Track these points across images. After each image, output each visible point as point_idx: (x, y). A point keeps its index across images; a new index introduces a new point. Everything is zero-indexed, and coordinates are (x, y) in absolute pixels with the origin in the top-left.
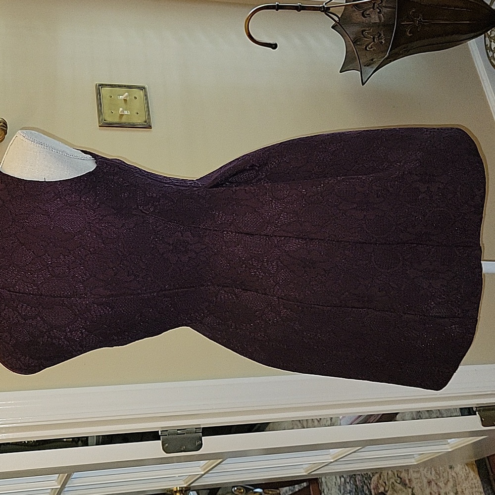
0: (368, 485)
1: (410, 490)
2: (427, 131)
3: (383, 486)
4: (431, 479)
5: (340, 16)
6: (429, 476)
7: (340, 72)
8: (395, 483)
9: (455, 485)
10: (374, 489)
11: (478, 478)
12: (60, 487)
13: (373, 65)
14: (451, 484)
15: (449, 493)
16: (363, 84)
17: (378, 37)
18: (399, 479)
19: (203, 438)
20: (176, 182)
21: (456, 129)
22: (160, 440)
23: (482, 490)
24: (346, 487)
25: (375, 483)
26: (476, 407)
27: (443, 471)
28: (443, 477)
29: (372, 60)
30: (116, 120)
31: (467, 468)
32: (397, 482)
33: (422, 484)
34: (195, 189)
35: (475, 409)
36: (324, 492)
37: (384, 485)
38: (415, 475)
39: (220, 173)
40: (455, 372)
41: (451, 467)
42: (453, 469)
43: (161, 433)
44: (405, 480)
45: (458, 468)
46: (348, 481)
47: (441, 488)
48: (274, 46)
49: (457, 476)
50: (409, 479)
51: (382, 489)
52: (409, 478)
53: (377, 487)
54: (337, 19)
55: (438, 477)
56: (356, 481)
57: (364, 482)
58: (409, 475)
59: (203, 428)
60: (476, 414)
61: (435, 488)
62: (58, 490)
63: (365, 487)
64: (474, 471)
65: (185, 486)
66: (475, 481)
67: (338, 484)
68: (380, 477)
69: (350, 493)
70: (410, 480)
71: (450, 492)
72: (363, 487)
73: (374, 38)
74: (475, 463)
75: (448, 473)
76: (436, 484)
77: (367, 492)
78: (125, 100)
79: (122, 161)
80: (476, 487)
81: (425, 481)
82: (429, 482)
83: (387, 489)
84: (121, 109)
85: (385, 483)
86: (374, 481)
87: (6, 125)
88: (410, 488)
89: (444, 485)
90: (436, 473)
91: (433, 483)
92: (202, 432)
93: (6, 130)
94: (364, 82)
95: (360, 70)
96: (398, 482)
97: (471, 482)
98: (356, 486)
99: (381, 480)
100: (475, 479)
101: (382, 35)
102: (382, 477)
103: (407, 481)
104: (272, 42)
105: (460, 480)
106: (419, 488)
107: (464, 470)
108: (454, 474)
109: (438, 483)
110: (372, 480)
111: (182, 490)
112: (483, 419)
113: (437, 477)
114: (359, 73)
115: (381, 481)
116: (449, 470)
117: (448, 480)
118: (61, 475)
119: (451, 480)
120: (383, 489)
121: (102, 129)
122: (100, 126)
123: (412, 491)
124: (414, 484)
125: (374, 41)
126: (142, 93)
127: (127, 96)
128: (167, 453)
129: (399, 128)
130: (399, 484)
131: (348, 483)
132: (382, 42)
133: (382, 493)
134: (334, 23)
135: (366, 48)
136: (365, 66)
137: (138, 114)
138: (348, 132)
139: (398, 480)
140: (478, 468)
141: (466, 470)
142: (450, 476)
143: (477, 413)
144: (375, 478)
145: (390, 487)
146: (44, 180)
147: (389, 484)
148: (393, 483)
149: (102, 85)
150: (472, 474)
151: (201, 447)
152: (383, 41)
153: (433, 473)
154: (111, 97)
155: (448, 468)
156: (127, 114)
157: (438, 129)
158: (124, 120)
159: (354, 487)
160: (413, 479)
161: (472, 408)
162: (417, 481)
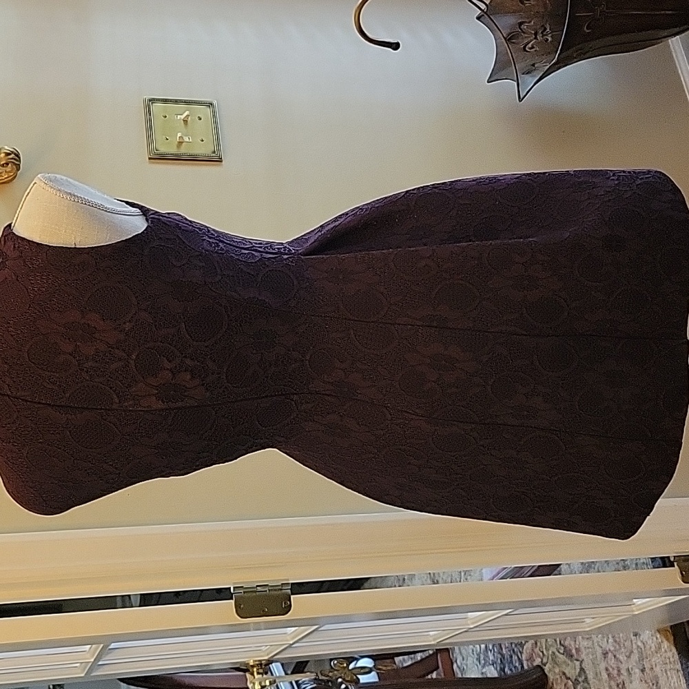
0: (519, 654)
1: (578, 663)
2: (614, 175)
3: (539, 656)
4: (608, 649)
5: (488, 3)
6: (604, 645)
7: (488, 82)
8: (557, 653)
9: (641, 659)
10: (527, 660)
11: (674, 650)
12: (92, 660)
13: (534, 73)
14: (635, 657)
15: (632, 669)
16: (520, 100)
17: (542, 33)
18: (562, 648)
19: (292, 597)
20: (259, 247)
21: (656, 172)
22: (232, 599)
23: (679, 666)
24: (488, 657)
25: (528, 652)
26: (674, 557)
27: (625, 639)
28: (625, 648)
29: (533, 65)
30: (173, 150)
31: (658, 636)
32: (559, 652)
33: (595, 656)
34: (285, 257)
35: (672, 559)
36: (456, 661)
37: (541, 654)
38: (585, 643)
39: (320, 234)
40: (648, 515)
41: (636, 635)
42: (639, 637)
43: (234, 590)
44: (570, 650)
45: (646, 635)
46: (491, 647)
47: (621, 663)
48: (395, 46)
49: (645, 647)
50: (576, 649)
51: (537, 662)
52: (577, 647)
53: (531, 659)
54: (483, 7)
55: (618, 647)
56: (502, 649)
57: (513, 650)
58: (577, 643)
59: (292, 584)
60: (674, 566)
61: (612, 662)
62: (90, 664)
63: (515, 658)
64: (668, 640)
65: (266, 658)
66: (670, 654)
67: (476, 651)
68: (536, 644)
69: (493, 665)
70: (578, 650)
71: (634, 668)
72: (511, 657)
73: (536, 34)
74: (669, 629)
75: (631, 641)
76: (615, 656)
77: (517, 665)
78: (185, 121)
79: (182, 217)
80: (670, 662)
81: (599, 651)
82: (605, 654)
83: (545, 661)
84: (179, 135)
85: (543, 652)
86: (527, 648)
87: (19, 158)
88: (577, 660)
89: (625, 658)
90: (615, 641)
91: (610, 654)
92: (291, 589)
93: (19, 165)
94: (522, 97)
95: (516, 79)
96: (562, 651)
97: (664, 655)
98: (503, 655)
99: (538, 648)
100: (669, 652)
101: (548, 30)
102: (539, 644)
103: (574, 651)
104: (392, 41)
105: (649, 652)
106: (590, 661)
107: (655, 639)
108: (640, 644)
109: (618, 656)
110: (525, 647)
111: (261, 664)
112: (684, 573)
113: (615, 647)
114: (516, 83)
115: (537, 650)
116: (633, 638)
117: (632, 652)
118: (94, 646)
119: (635, 651)
120: (540, 660)
121: (153, 163)
122: (150, 159)
123: (581, 665)
124: (583, 656)
125: (536, 38)
126: (208, 111)
127: (188, 116)
128: (242, 617)
129: (574, 171)
130: (563, 654)
131: (491, 651)
132: (548, 40)
133: (538, 666)
134: (480, 12)
135: (525, 47)
136: (523, 74)
137: (202, 141)
138: (501, 176)
139: (560, 648)
140: (673, 635)
141: (657, 638)
142: (634, 646)
143: (675, 564)
144: (528, 646)
145: (550, 658)
146: (73, 246)
147: (548, 654)
148: (553, 653)
149: (153, 100)
150: (666, 644)
151: (289, 611)
152: (550, 39)
153: (611, 640)
154: (166, 117)
155: (632, 635)
156: (188, 140)
157: (629, 172)
158: (184, 150)
159: (499, 656)
160: (583, 649)
161: (668, 557)
162: (587, 651)
